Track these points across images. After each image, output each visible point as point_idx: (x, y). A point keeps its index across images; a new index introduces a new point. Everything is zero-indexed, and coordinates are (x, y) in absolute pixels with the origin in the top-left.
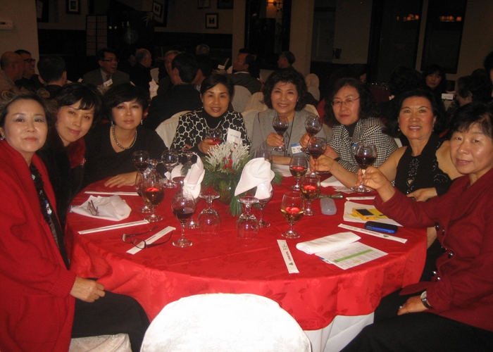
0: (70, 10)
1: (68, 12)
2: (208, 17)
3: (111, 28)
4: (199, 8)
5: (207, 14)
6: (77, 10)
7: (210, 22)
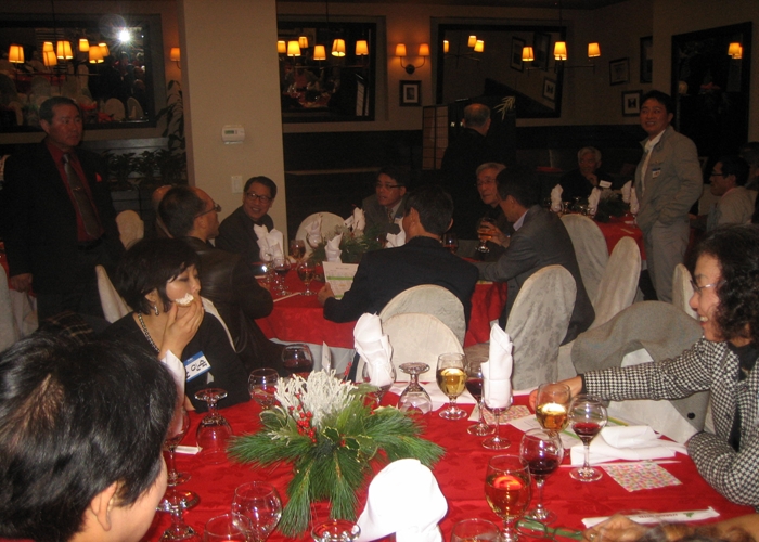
0: (406, 101)
1: (402, 104)
2: (627, 97)
3: (453, 124)
4: (612, 84)
5: (624, 93)
6: (415, 101)
7: (630, 106)
